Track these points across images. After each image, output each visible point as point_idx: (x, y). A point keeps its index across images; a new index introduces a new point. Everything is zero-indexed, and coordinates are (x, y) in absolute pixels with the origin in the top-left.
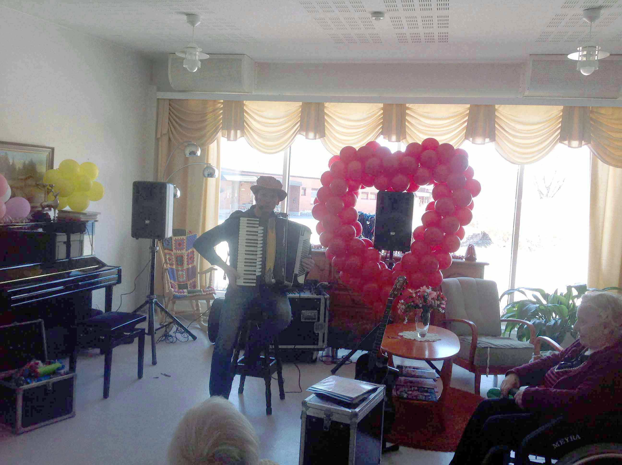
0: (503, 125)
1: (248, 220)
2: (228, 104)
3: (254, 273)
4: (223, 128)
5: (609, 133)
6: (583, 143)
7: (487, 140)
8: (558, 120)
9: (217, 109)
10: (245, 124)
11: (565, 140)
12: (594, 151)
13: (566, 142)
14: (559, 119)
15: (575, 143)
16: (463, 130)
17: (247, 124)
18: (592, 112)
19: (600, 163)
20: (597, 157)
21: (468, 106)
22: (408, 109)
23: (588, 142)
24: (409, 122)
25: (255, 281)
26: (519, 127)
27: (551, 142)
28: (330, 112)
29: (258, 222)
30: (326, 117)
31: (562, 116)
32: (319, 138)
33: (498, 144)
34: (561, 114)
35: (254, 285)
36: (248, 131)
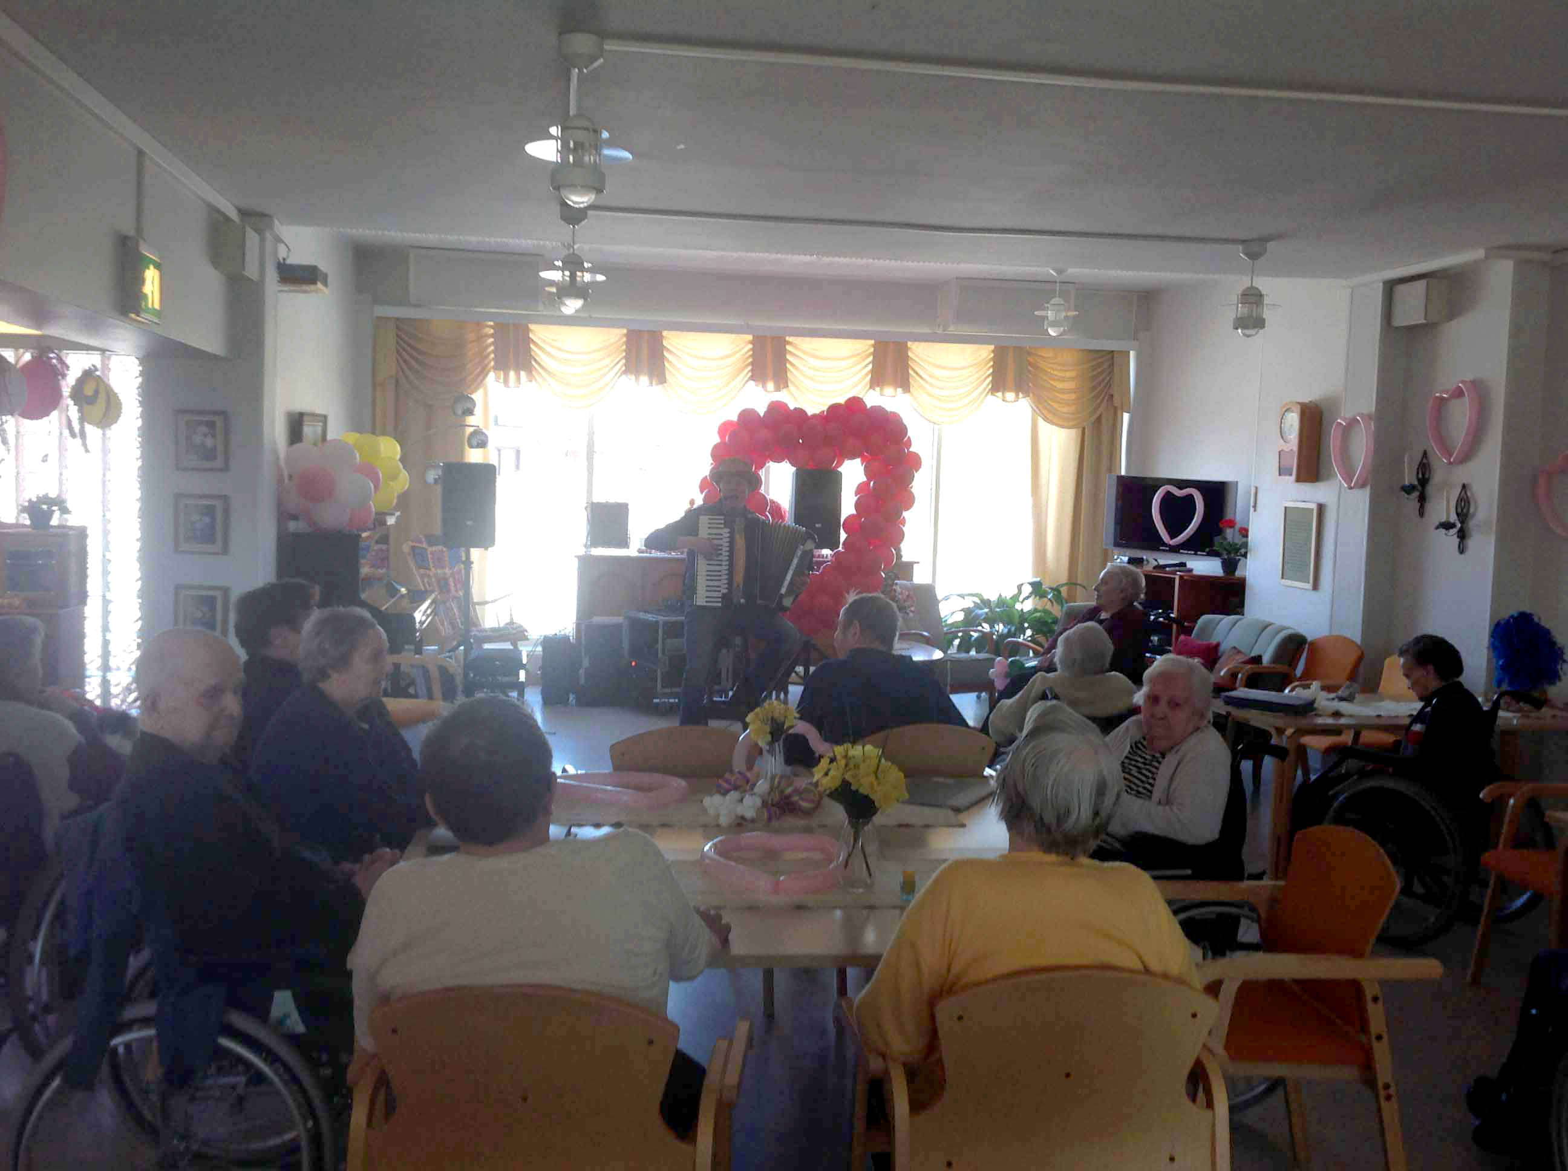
0: (917, 369)
1: (710, 519)
2: (501, 329)
3: (718, 589)
4: (495, 368)
5: (1052, 382)
6: (1021, 395)
7: (900, 390)
8: (986, 365)
9: (482, 337)
10: (533, 363)
11: (998, 391)
12: (1033, 406)
13: (1000, 394)
14: (988, 363)
15: (1010, 396)
16: (867, 375)
17: (535, 360)
18: (1029, 354)
19: (1041, 422)
20: (1037, 413)
21: (872, 342)
22: (789, 343)
23: (1026, 394)
24: (790, 363)
25: (720, 600)
26: (938, 372)
27: (981, 393)
28: (670, 344)
29: (723, 522)
30: (665, 353)
31: (993, 359)
32: (657, 384)
33: (912, 395)
34: (992, 355)
35: (720, 605)
36: (539, 373)
